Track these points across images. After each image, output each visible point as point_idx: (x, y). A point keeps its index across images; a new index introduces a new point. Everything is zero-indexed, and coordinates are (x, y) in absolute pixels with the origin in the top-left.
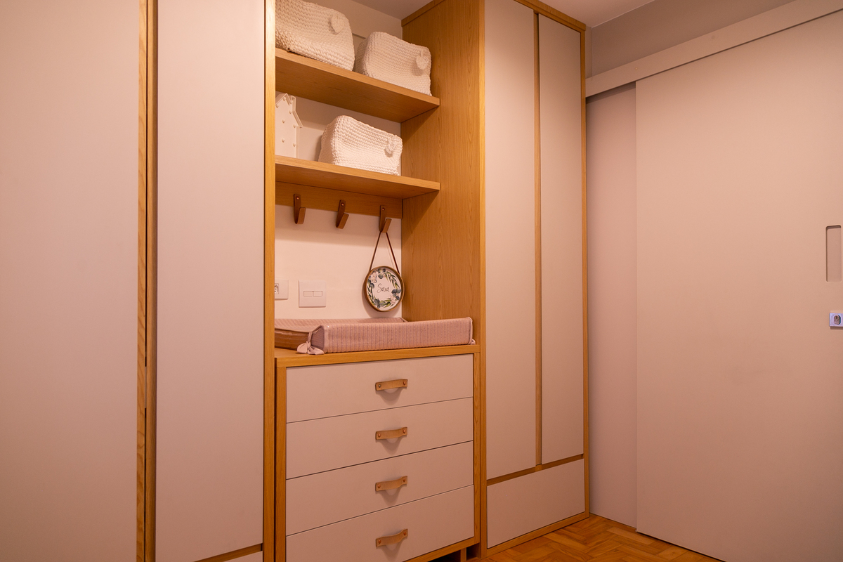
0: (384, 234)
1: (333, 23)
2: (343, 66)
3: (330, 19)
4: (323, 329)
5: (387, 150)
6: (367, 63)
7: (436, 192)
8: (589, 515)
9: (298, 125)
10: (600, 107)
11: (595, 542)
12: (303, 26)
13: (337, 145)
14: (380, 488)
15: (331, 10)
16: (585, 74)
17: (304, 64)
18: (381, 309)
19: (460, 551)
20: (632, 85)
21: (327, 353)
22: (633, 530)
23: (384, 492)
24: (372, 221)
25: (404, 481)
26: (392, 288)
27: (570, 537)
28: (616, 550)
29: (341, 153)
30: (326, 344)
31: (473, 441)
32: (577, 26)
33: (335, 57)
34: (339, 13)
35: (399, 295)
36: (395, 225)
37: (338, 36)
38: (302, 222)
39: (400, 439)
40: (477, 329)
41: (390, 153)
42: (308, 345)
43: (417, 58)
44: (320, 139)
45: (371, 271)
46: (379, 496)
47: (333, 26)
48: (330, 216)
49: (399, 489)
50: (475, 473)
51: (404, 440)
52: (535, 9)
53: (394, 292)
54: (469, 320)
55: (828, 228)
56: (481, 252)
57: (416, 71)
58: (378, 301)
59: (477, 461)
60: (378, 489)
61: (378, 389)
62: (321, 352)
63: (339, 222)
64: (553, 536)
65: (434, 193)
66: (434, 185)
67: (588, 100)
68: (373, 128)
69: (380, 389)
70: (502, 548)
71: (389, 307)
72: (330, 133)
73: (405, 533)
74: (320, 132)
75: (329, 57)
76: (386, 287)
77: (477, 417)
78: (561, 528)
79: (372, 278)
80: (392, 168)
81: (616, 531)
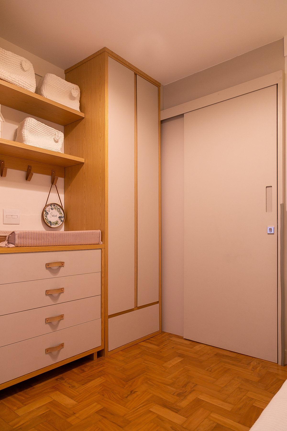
0: (54, 186)
1: (23, 65)
2: (29, 90)
3: (21, 62)
4: (15, 233)
5: (55, 139)
6: (43, 90)
7: (83, 163)
8: (162, 332)
9: (2, 120)
10: (168, 126)
11: (163, 345)
12: (5, 64)
13: (25, 133)
14: (48, 321)
15: (22, 57)
16: (160, 109)
17: (5, 85)
18: (52, 226)
19: (93, 353)
20: (182, 115)
21: (17, 247)
22: (182, 338)
23: (50, 323)
24: (47, 178)
25: (62, 317)
26: (59, 215)
27: (151, 343)
28: (173, 348)
29: (28, 138)
30: (17, 242)
31: (101, 295)
32: (157, 84)
33: (24, 84)
34: (26, 60)
35: (63, 219)
36: (60, 181)
37: (26, 72)
38: (5, 176)
39: (60, 294)
40: (103, 236)
41: (57, 140)
42: (6, 242)
43: (72, 90)
44: (16, 131)
45: (46, 206)
46: (48, 325)
47: (23, 66)
48: (23, 174)
49: (59, 321)
50: (102, 312)
51: (62, 294)
52: (135, 72)
53: (60, 217)
54: (99, 231)
55: (267, 187)
56: (106, 196)
57: (72, 98)
58: (51, 222)
59: (103, 306)
60: (47, 322)
61: (47, 267)
62: (13, 246)
63: (28, 178)
64: (143, 344)
65: (82, 164)
66: (82, 160)
67: (162, 122)
68: (47, 126)
69: (48, 267)
70: (116, 351)
71: (57, 226)
72: (22, 127)
73: (62, 345)
74: (16, 127)
75: (21, 83)
76: (55, 215)
77: (103, 283)
78: (147, 339)
79: (47, 209)
80: (57, 149)
81: (174, 339)
